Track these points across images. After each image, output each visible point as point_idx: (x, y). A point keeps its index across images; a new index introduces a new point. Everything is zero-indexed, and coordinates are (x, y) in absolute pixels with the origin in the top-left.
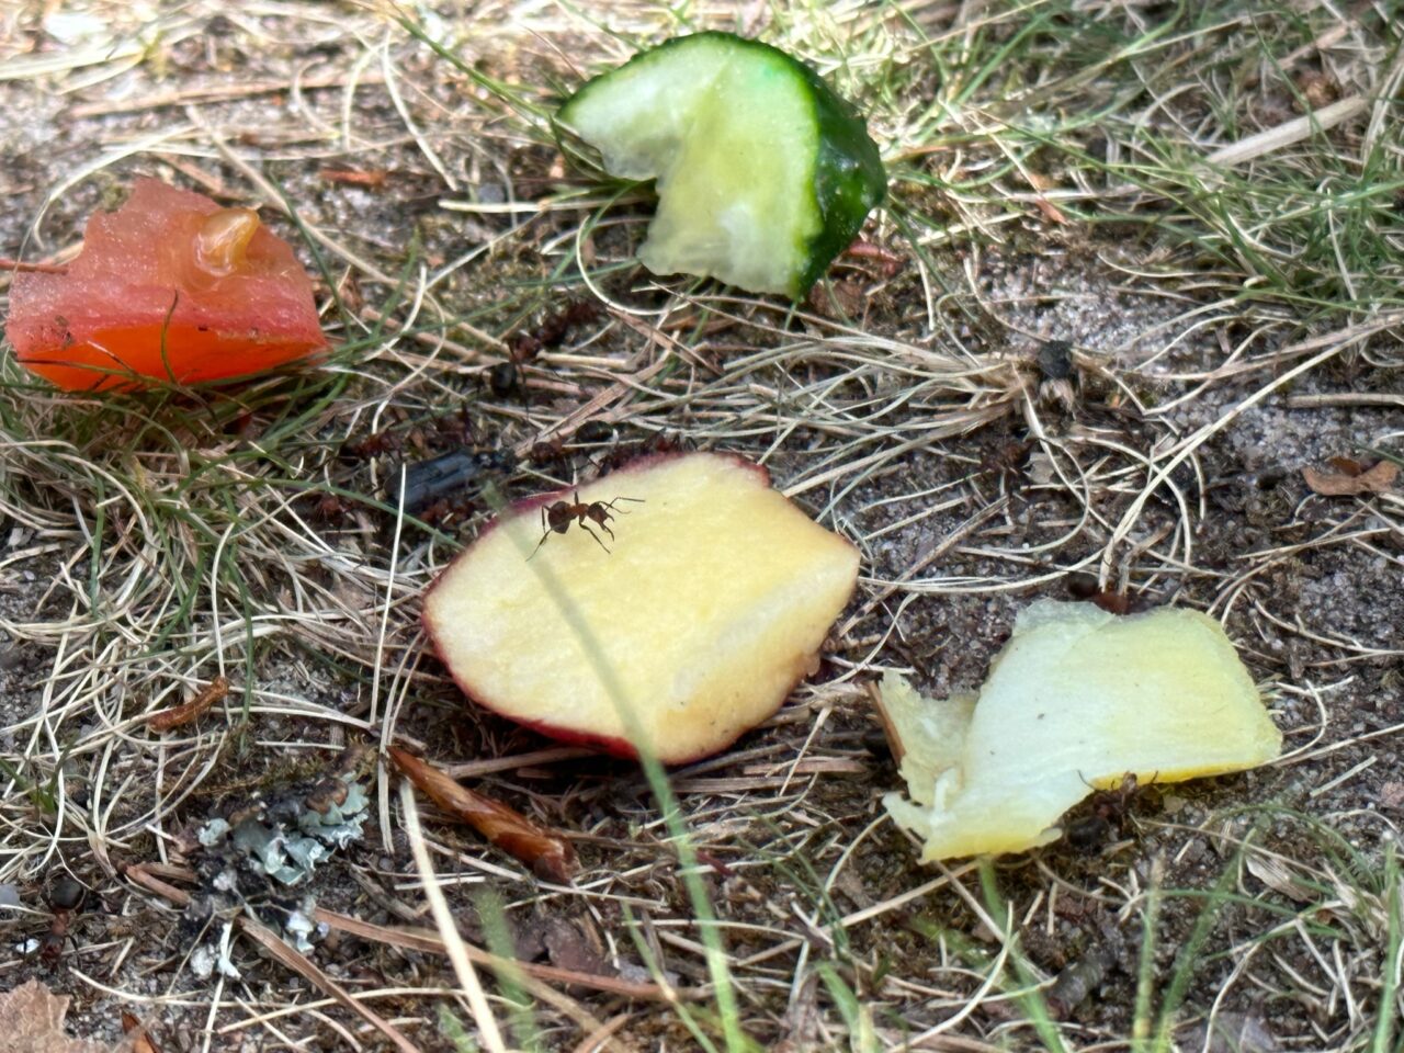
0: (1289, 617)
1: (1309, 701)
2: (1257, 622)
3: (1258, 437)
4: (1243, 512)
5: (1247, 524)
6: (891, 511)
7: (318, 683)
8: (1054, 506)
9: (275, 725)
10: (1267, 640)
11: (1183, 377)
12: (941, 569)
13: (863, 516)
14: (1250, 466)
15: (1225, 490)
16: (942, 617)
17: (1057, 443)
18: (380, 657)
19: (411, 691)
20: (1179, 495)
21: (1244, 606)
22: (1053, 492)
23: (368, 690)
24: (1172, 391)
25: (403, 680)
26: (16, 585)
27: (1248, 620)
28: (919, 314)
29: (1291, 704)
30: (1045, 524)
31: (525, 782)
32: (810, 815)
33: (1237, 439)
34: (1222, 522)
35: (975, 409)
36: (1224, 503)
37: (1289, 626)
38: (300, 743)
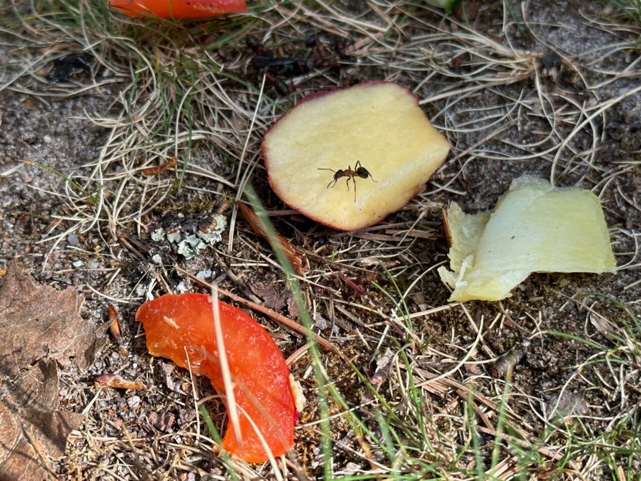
0: (631, 197)
1: (632, 239)
2: (616, 196)
3: (634, 106)
4: (620, 141)
5: (620, 148)
6: (471, 114)
7: (217, 161)
8: (540, 124)
9: (195, 179)
10: (619, 205)
11: (606, 72)
12: (487, 146)
13: (458, 115)
14: (627, 121)
15: (615, 130)
16: (483, 169)
17: (546, 96)
18: (243, 154)
19: (255, 171)
20: (594, 129)
21: (613, 186)
22: (540, 118)
23: (236, 169)
24: (601, 78)
25: (251, 167)
26: (103, 96)
27: (612, 194)
28: (499, 23)
29: (624, 239)
30: (534, 132)
31: (293, 223)
32: (410, 257)
33: (624, 106)
34: (610, 144)
35: (514, 75)
36: (612, 135)
37: (630, 201)
38: (204, 189)
